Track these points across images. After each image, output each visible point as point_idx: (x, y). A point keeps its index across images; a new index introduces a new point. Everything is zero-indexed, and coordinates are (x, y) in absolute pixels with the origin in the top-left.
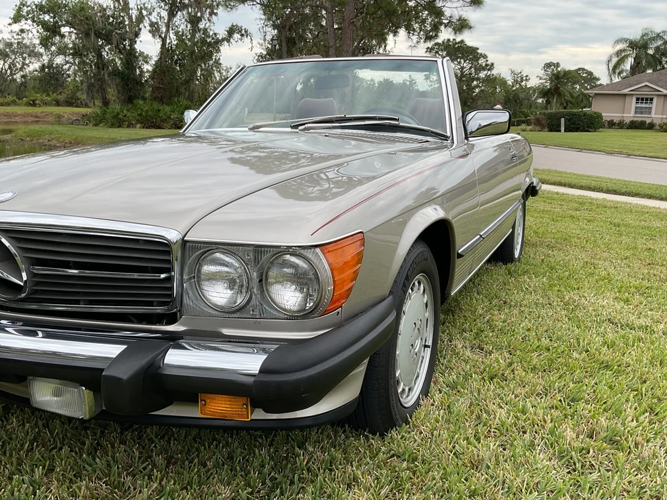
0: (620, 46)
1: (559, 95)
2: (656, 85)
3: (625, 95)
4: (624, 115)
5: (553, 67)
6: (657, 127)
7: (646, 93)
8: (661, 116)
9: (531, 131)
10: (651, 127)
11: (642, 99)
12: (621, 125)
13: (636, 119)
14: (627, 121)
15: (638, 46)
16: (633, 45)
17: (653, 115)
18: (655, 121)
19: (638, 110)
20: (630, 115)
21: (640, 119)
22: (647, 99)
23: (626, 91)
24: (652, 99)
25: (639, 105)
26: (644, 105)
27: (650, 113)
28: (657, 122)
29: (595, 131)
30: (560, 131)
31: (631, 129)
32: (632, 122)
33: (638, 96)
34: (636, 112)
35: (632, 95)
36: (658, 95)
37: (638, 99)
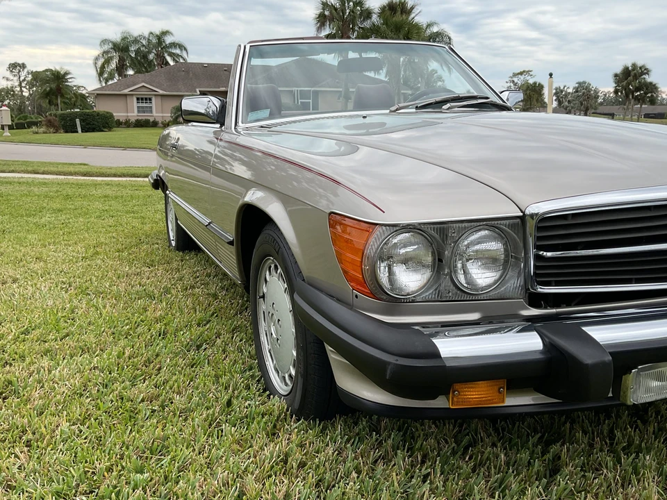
0: (106, 47)
1: (62, 96)
2: (151, 85)
3: (126, 95)
4: (129, 114)
5: (18, 68)
6: (160, 125)
7: (144, 93)
8: (161, 115)
9: (44, 133)
10: (154, 124)
11: (142, 99)
12: (128, 124)
13: (140, 118)
14: (133, 120)
15: (121, 48)
16: (116, 47)
17: (154, 114)
18: (157, 120)
19: (140, 110)
20: (134, 115)
21: (144, 118)
22: (146, 99)
23: (126, 91)
24: (150, 99)
25: (141, 105)
26: (144, 105)
27: (151, 112)
28: (160, 120)
29: (110, 131)
30: (77, 132)
31: (138, 127)
32: (137, 121)
33: (138, 96)
34: (139, 112)
35: (132, 95)
36: (155, 95)
37: (138, 99)
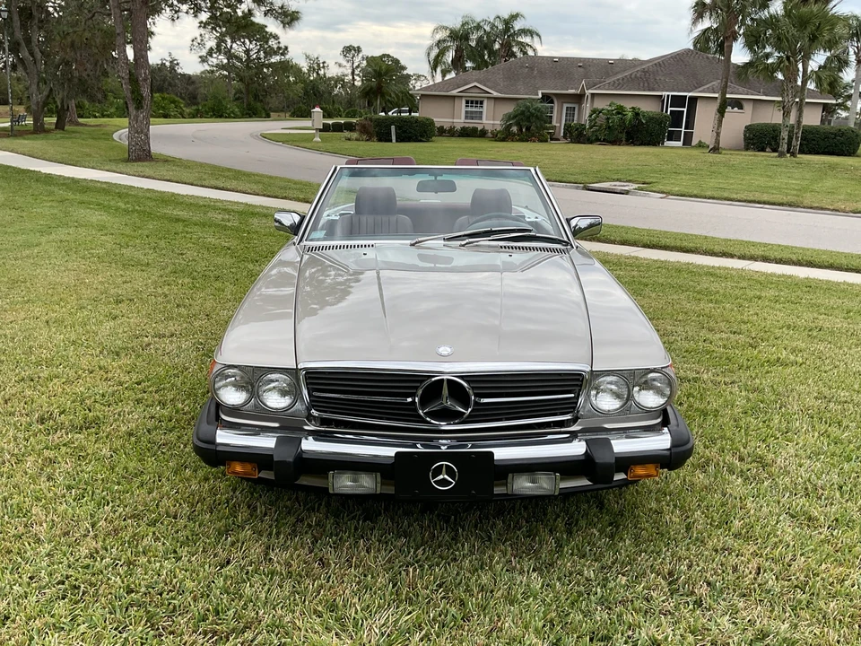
0: (439, 36)
1: (383, 95)
2: (485, 85)
3: (453, 97)
4: (455, 121)
5: (353, 52)
6: (490, 135)
7: (475, 94)
8: (492, 122)
9: (357, 140)
10: (482, 134)
11: (472, 102)
12: (451, 133)
13: (467, 125)
14: (458, 127)
15: (459, 36)
16: (454, 35)
17: (484, 121)
18: (486, 128)
19: (469, 115)
20: (460, 121)
21: (471, 126)
22: (477, 102)
23: (454, 92)
24: (482, 102)
25: (469, 109)
26: (474, 109)
27: (481, 118)
28: (489, 128)
29: (428, 141)
30: (391, 141)
31: (463, 136)
32: (463, 128)
33: (468, 99)
34: (466, 118)
35: (461, 97)
36: (488, 98)
37: (467, 102)
